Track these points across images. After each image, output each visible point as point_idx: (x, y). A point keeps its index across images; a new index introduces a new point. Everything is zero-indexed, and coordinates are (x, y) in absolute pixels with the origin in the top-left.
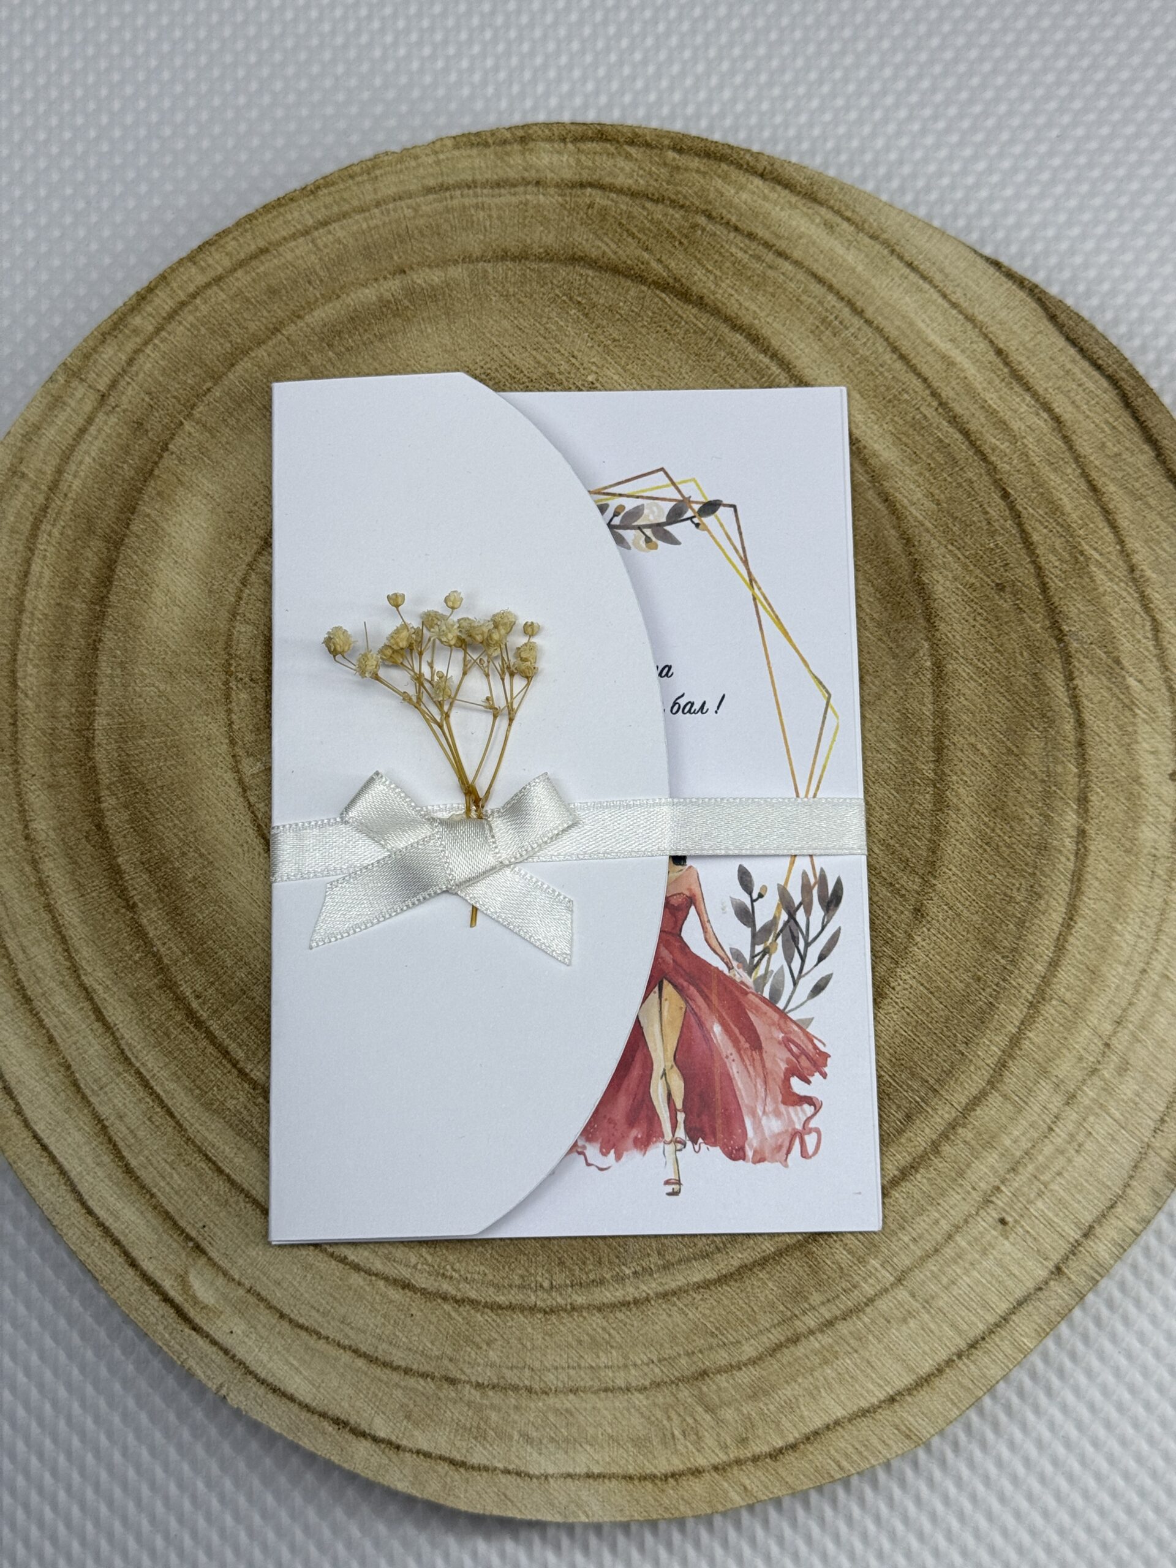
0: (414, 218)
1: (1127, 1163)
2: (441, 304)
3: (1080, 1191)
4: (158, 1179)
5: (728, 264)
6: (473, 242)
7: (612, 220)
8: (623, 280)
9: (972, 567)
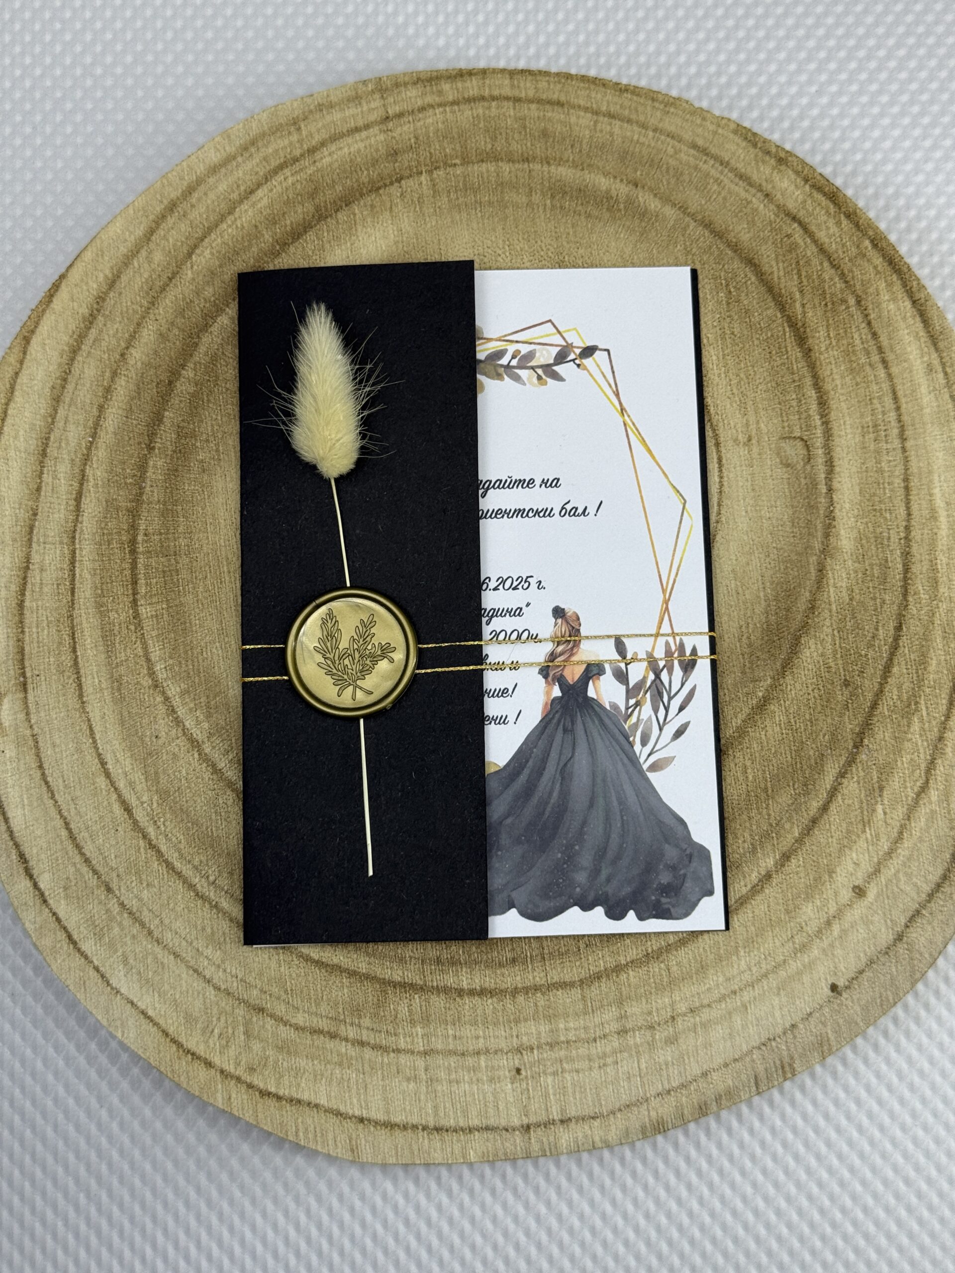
0: (671, 156)
1: (625, 1098)
2: (643, 224)
3: (581, 1092)
4: (34, 625)
5: (845, 342)
6: (695, 201)
7: (794, 255)
8: (770, 299)
9: (839, 656)
